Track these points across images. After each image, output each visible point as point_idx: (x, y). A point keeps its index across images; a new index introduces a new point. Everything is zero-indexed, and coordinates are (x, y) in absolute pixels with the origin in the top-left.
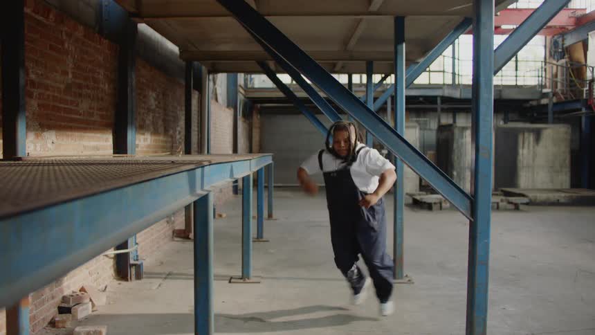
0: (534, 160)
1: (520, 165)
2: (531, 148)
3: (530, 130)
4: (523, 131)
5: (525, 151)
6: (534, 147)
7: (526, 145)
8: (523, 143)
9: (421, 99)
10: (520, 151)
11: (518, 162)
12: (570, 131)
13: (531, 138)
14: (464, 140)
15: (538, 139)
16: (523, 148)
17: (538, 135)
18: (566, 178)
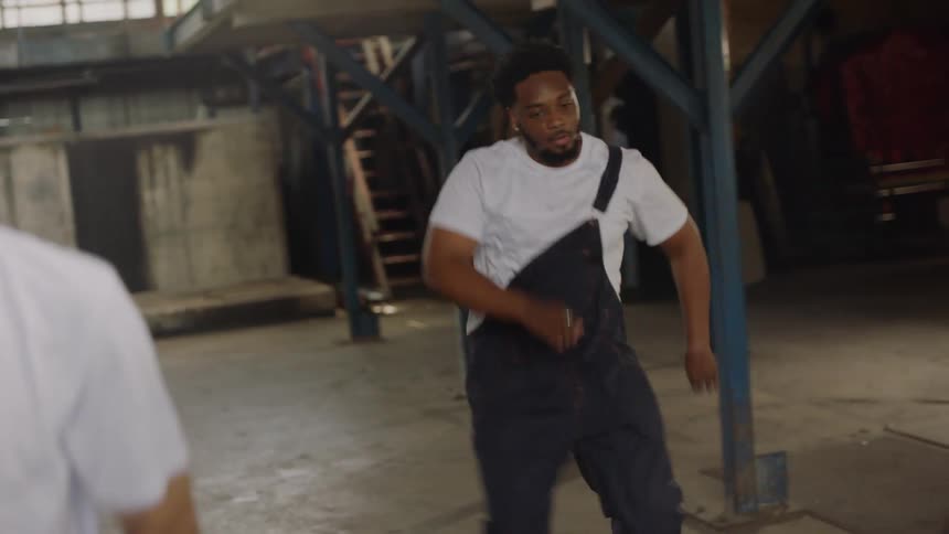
0: (184, 215)
1: (149, 231)
2: (174, 184)
3: (166, 139)
4: (147, 141)
5: (160, 195)
6: (180, 180)
7: (160, 177)
8: (152, 172)
10: (147, 196)
11: (145, 224)
13: (171, 159)
15: (188, 160)
16: (153, 185)
17: (186, 146)
18: (271, 251)
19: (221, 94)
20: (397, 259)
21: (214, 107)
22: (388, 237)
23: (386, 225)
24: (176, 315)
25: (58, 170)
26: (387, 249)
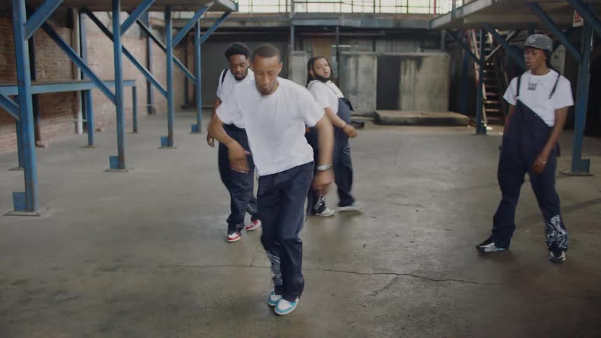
0: (414, 85)
1: (402, 89)
2: (412, 73)
3: (412, 58)
4: (406, 58)
5: (407, 77)
6: (415, 73)
7: (408, 72)
8: (406, 68)
9: (325, 28)
10: (402, 77)
11: (400, 87)
12: (449, 58)
13: (413, 65)
14: (348, 67)
15: (418, 66)
16: (405, 74)
17: (419, 61)
18: (444, 101)
19: (427, 44)
20: (492, 110)
21: (423, 48)
22: (489, 102)
23: (489, 98)
24: (413, 119)
25: (374, 65)
26: (487, 106)
